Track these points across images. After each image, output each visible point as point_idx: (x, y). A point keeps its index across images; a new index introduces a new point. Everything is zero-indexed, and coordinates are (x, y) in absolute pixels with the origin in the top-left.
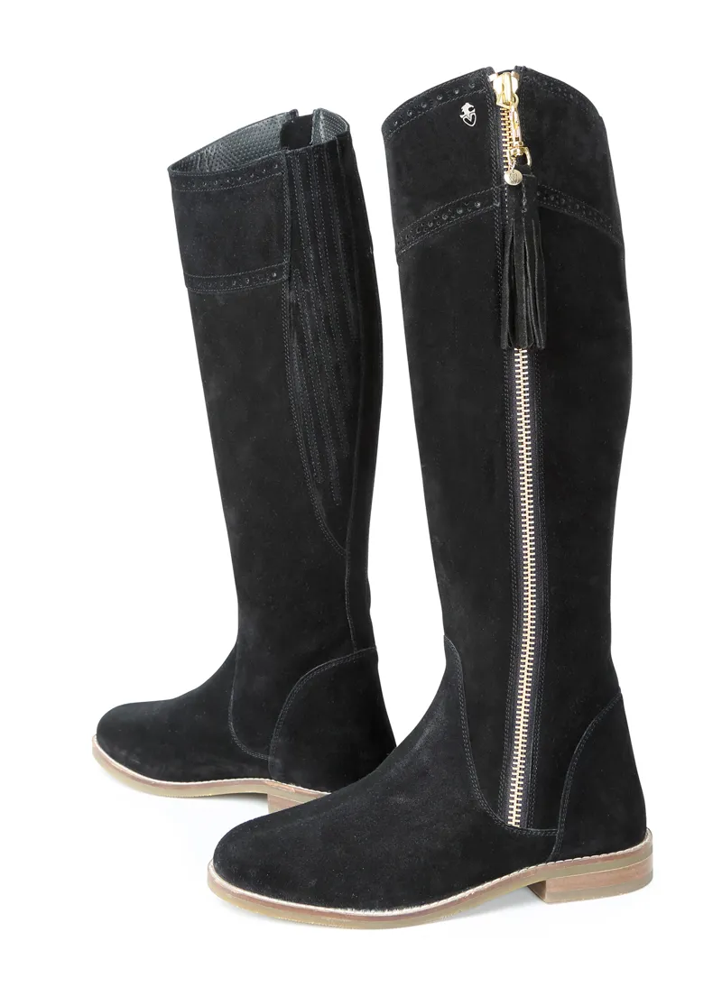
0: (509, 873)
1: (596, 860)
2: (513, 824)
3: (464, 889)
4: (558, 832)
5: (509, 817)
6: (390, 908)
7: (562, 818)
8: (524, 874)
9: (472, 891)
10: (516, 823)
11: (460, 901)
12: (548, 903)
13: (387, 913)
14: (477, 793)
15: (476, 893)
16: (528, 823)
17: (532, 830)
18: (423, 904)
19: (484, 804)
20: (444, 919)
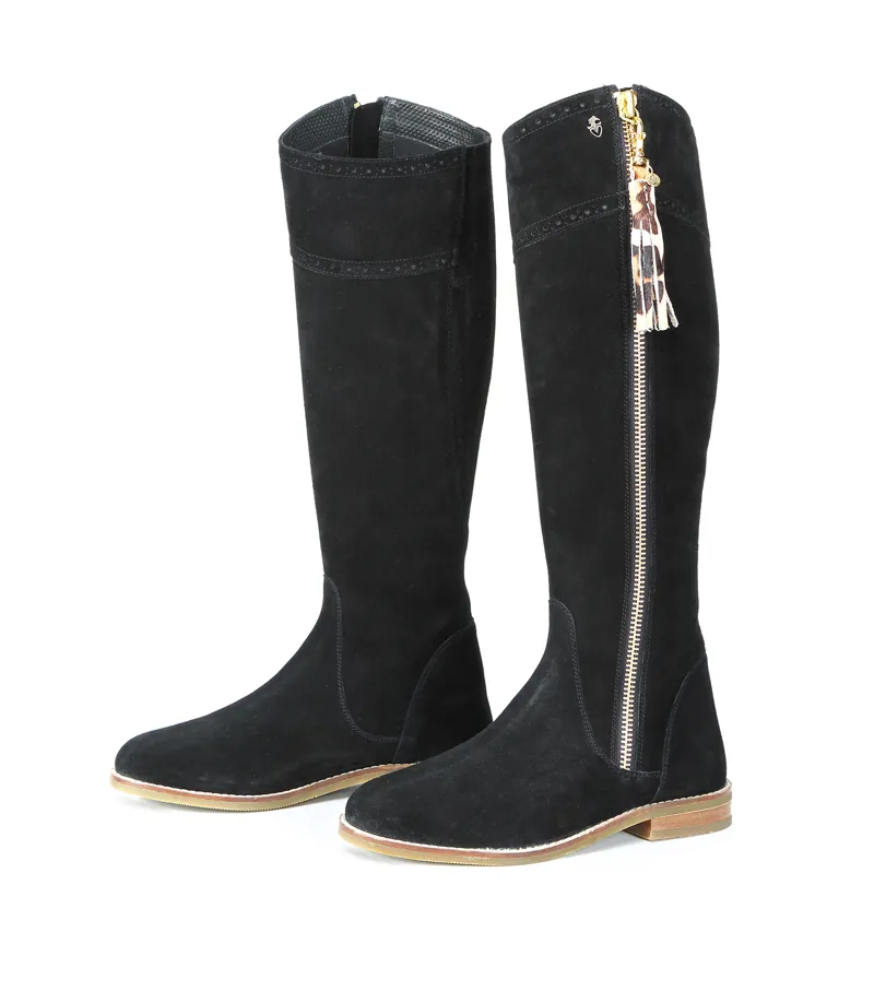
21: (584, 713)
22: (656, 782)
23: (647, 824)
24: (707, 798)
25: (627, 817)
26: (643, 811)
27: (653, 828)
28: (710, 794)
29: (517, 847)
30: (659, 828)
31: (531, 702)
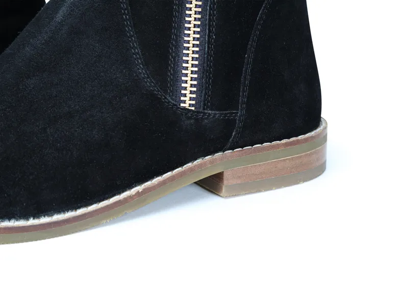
0: (182, 165)
1: (278, 146)
2: (186, 105)
3: (130, 186)
4: (239, 114)
5: (182, 98)
6: (36, 215)
7: (242, 98)
8: (200, 166)
9: (139, 188)
10: (190, 105)
11: (126, 200)
12: (226, 197)
13: (32, 222)
14: (141, 71)
15: (144, 190)
16: (204, 104)
17: (210, 112)
18: (79, 208)
19: (150, 84)
20: (107, 224)
21: (130, 31)
22: (229, 124)
23: (218, 177)
24: (298, 142)
25: (191, 170)
26: (211, 162)
27: (226, 182)
28: (300, 137)
29: (26, 217)
30: (234, 182)
31: (59, 16)
